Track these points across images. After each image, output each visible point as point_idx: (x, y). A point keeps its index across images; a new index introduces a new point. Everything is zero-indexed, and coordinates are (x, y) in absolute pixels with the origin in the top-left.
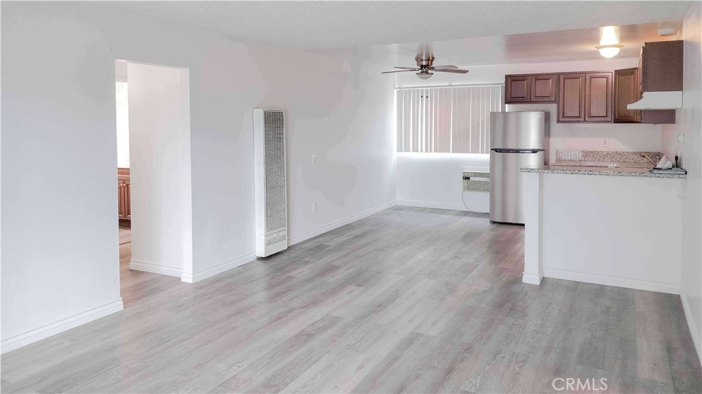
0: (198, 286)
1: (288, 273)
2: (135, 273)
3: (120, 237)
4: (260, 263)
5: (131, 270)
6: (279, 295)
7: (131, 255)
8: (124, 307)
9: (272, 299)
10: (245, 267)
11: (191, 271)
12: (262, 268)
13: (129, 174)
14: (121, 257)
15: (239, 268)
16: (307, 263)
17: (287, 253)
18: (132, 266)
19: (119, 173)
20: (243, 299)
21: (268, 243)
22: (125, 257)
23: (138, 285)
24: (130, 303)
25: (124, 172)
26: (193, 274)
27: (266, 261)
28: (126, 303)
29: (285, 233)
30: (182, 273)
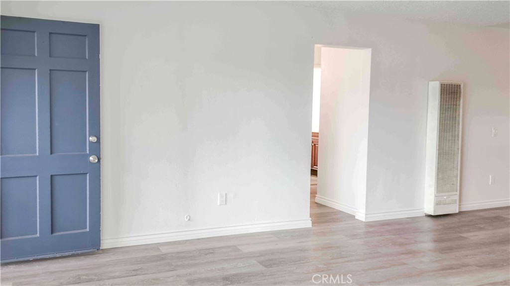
0: (369, 225)
1: (460, 233)
2: (319, 205)
3: (311, 180)
4: (429, 219)
5: (316, 203)
6: (450, 249)
7: (316, 193)
8: (312, 225)
9: (442, 251)
10: (414, 219)
11: (364, 211)
12: (430, 224)
13: (318, 137)
14: (311, 193)
15: (409, 219)
16: (481, 229)
17: (458, 217)
18: (317, 200)
19: (313, 136)
20: (412, 243)
21: (438, 204)
22: (313, 194)
23: (320, 213)
24: (316, 224)
25: (315, 135)
26: (366, 215)
27: (434, 219)
28: (313, 223)
29: (457, 198)
30: (357, 212)
